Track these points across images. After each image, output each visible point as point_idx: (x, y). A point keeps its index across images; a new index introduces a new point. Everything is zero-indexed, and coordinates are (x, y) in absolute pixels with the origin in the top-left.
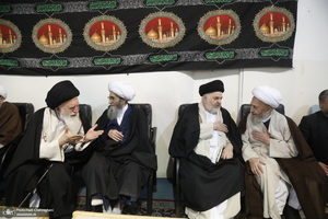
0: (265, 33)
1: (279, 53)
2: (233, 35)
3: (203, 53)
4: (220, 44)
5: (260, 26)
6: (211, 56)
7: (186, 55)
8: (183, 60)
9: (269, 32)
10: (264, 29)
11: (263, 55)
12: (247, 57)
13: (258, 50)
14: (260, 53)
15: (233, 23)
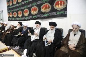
0: (58, 7)
2: (49, 9)
3: (42, 15)
4: (46, 12)
6: (44, 15)
7: (38, 16)
8: (38, 17)
11: (57, 14)
12: (53, 15)
13: (56, 12)
14: (56, 13)
15: (49, 6)
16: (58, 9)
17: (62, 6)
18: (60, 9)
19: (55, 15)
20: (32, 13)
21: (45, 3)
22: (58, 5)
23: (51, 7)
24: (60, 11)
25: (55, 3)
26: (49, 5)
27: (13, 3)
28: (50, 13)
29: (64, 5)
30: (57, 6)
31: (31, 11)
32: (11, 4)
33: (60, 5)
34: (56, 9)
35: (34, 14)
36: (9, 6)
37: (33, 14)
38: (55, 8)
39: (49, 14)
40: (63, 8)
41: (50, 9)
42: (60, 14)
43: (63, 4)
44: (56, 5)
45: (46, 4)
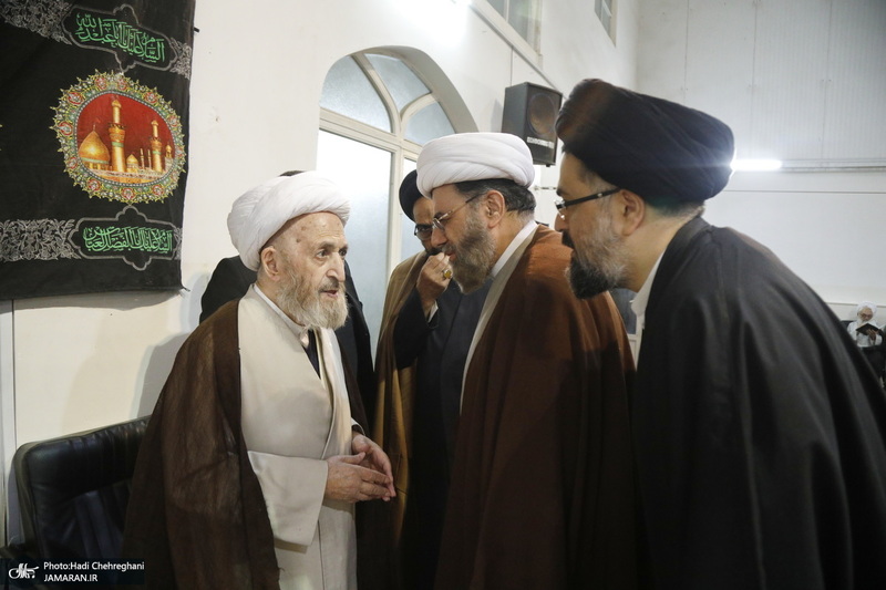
1: (146, 240)
5: (80, 138)
9: (111, 163)
10: (92, 149)
13: (69, 226)
14: (78, 239)
16: (94, 190)
17: (152, 173)
18: (129, 197)
29: (168, 163)
33: (118, 150)
34: (79, 179)
40: (159, 194)
43: (164, 154)
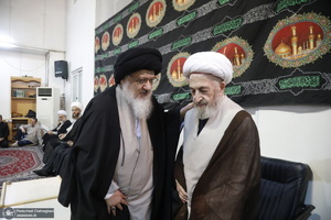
0: (285, 56)
2: (243, 65)
9: (292, 52)
11: (283, 86)
12: (261, 92)
13: (274, 81)
14: (277, 85)
15: (241, 51)
16: (285, 65)
17: (308, 51)
18: (297, 65)
19: (272, 91)
20: (170, 81)
21: (224, 38)
22: (289, 44)
23: (251, 54)
24: (297, 74)
25: (271, 36)
26: (244, 44)
27: (111, 41)
28: (244, 84)
29: (318, 43)
30: (282, 50)
31: (168, 73)
32: (105, 46)
33: (295, 46)
34: (278, 62)
35: (179, 85)
36: (100, 52)
37: (175, 85)
38: (272, 59)
39: (242, 89)
40: (311, 60)
41: (248, 66)
42: (295, 89)
43: (315, 40)
44: (274, 46)
45: (229, 41)
